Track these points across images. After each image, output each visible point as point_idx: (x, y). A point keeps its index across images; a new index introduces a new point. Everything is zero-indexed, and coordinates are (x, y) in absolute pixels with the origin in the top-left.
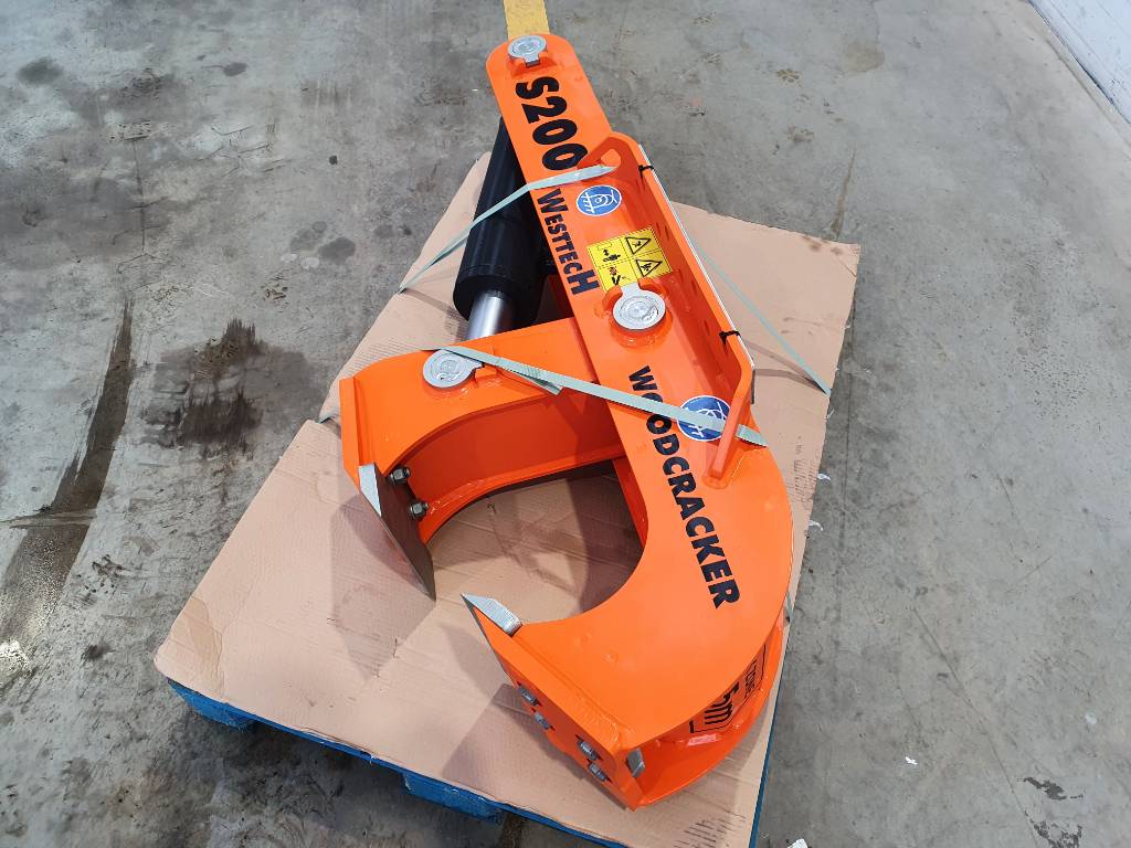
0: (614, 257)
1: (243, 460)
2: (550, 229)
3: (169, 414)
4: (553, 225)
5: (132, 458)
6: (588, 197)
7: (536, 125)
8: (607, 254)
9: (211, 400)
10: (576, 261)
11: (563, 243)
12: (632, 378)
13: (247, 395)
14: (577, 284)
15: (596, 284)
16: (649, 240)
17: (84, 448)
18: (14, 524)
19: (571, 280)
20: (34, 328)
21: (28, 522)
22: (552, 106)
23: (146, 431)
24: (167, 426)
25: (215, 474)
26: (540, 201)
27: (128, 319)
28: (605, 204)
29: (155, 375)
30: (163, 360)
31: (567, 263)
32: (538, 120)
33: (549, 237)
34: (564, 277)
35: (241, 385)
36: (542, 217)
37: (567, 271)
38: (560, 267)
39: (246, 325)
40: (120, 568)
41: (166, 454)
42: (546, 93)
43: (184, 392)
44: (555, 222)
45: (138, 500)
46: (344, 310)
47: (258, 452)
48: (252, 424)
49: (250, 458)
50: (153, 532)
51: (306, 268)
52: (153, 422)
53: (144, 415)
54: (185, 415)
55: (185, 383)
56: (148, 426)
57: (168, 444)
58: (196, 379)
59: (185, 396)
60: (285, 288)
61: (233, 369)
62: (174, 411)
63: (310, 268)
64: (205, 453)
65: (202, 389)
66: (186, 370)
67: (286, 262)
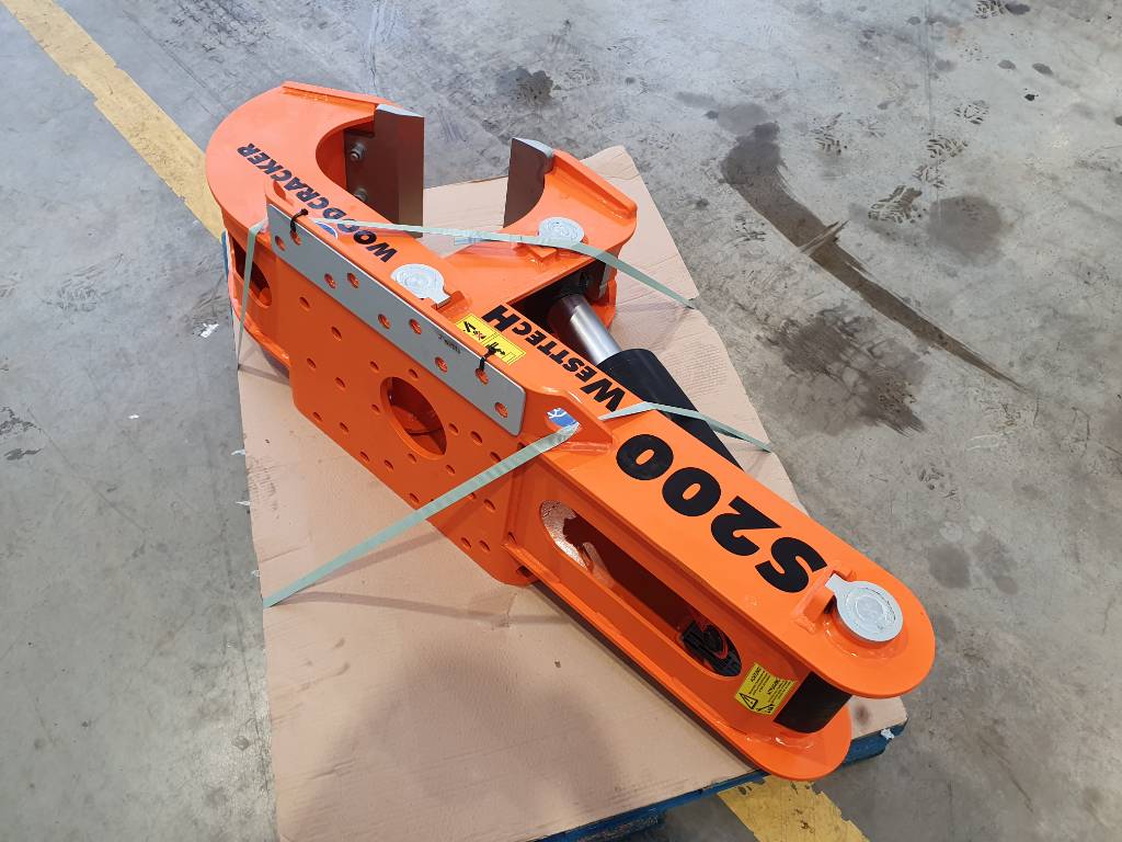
1: (761, 334)
2: (582, 364)
3: (856, 331)
4: (581, 368)
5: (833, 293)
7: (726, 498)
8: (498, 350)
9: (844, 357)
10: (526, 336)
12: (393, 251)
13: (825, 377)
15: (487, 318)
17: (872, 280)
18: (839, 225)
20: (1042, 327)
21: (834, 229)
23: (851, 312)
24: (844, 323)
25: (768, 316)
26: (618, 395)
27: (998, 376)
29: (908, 350)
30: (922, 364)
32: (732, 505)
33: (574, 355)
34: (524, 319)
35: (840, 381)
36: (601, 375)
37: (527, 325)
38: (536, 327)
39: (909, 431)
40: (748, 240)
41: (815, 309)
42: (764, 555)
43: (870, 350)
44: (583, 371)
45: (791, 274)
46: (857, 501)
47: (759, 345)
48: (789, 361)
49: (758, 338)
50: (756, 265)
51: (947, 524)
52: (857, 320)
53: (871, 320)
54: (844, 337)
55: (880, 357)
56: (856, 315)
57: (826, 314)
58: (876, 365)
59: (864, 349)
60: (932, 487)
61: (863, 389)
62: (856, 335)
63: (944, 527)
64: (793, 323)
65: (861, 361)
66: (894, 366)
67: (972, 517)
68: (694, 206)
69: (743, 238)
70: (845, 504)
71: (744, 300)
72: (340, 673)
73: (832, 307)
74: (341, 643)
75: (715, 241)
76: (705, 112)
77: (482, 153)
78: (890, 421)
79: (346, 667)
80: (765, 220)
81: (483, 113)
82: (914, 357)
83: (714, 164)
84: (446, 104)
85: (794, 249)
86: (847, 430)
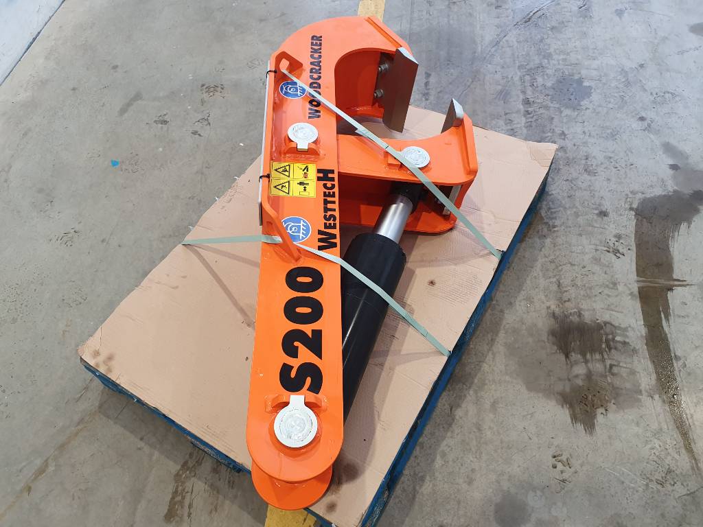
0: (301, 184)
1: (553, 307)
2: (335, 220)
3: (616, 348)
4: (331, 222)
5: (628, 317)
6: (301, 235)
7: (315, 326)
8: (305, 187)
9: (588, 356)
10: (326, 190)
11: (329, 206)
12: (319, 116)
13: (562, 357)
14: (330, 175)
15: (319, 171)
16: (275, 187)
17: (666, 329)
18: (684, 283)
19: (333, 179)
21: (676, 283)
22: (296, 344)
23: (626, 336)
24: (614, 339)
25: (569, 300)
26: (334, 245)
27: (689, 450)
28: (293, 224)
29: (639, 385)
30: (639, 400)
31: (331, 191)
32: (313, 331)
33: (337, 214)
34: (336, 183)
35: (569, 367)
36: (336, 232)
37: (333, 186)
38: (336, 190)
39: (580, 427)
40: (609, 252)
41: (606, 318)
42: (295, 363)
43: (611, 366)
44: (330, 224)
45: (612, 289)
46: (499, 433)
47: (544, 312)
48: (553, 333)
49: (548, 308)
50: (596, 268)
51: (539, 493)
52: (625, 343)
53: (635, 351)
54: (604, 346)
55: (613, 374)
56: (627, 340)
57: (607, 325)
58: (606, 376)
59: (608, 362)
60: (555, 467)
61: (580, 382)
62: (613, 351)
63: (535, 492)
64: (580, 315)
65: (598, 367)
66: (615, 386)
67: (560, 504)
68: (596, 212)
69: (606, 249)
70: (490, 428)
71: (566, 281)
72: (173, 288)
73: (617, 325)
74: (184, 277)
75: (587, 239)
76: (671, 162)
77: (506, 114)
78: (574, 411)
79: (177, 287)
80: (634, 248)
81: (530, 93)
82: (640, 392)
83: (640, 196)
84: (516, 79)
85: (633, 276)
86: (540, 395)
